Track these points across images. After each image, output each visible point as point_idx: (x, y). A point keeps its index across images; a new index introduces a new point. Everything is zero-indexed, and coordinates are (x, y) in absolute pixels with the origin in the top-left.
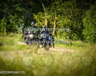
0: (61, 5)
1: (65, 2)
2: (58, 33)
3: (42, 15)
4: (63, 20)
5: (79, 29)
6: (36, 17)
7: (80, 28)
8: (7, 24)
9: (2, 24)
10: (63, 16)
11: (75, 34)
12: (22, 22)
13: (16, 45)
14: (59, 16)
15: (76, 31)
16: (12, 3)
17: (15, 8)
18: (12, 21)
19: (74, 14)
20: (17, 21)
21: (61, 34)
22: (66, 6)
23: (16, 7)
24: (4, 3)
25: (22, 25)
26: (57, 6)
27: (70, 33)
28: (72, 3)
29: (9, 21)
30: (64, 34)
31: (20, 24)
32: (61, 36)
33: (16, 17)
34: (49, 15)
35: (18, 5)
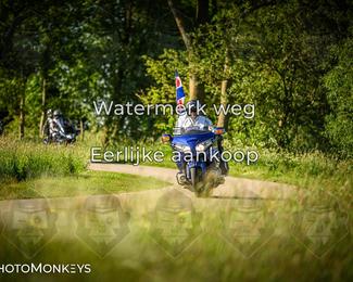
0: (245, 22)
1: (260, 11)
2: (236, 127)
3: (176, 61)
4: (255, 78)
5: (314, 109)
6: (153, 67)
7: (316, 104)
8: (47, 97)
9: (29, 97)
10: (252, 64)
11: (299, 128)
12: (102, 88)
13: (85, 173)
14: (239, 61)
15: (301, 118)
16: (65, 19)
17: (77, 38)
18: (67, 83)
19: (296, 54)
20: (85, 85)
21: (247, 131)
22: (262, 26)
23: (80, 33)
24: (34, 19)
25: (102, 97)
26: (231, 26)
27: (280, 123)
28: (285, 13)
29: (57, 84)
30: (257, 127)
31: (94, 94)
32: (248, 136)
33: (81, 70)
34: (203, 61)
35: (86, 25)
